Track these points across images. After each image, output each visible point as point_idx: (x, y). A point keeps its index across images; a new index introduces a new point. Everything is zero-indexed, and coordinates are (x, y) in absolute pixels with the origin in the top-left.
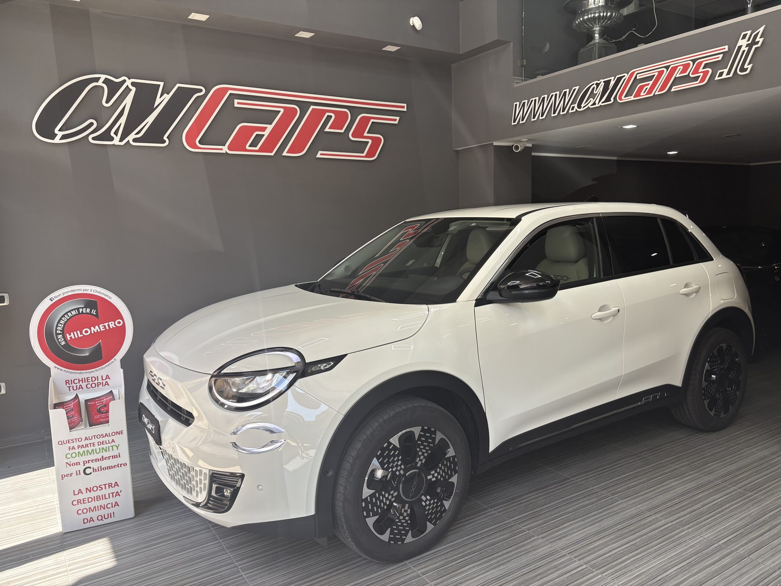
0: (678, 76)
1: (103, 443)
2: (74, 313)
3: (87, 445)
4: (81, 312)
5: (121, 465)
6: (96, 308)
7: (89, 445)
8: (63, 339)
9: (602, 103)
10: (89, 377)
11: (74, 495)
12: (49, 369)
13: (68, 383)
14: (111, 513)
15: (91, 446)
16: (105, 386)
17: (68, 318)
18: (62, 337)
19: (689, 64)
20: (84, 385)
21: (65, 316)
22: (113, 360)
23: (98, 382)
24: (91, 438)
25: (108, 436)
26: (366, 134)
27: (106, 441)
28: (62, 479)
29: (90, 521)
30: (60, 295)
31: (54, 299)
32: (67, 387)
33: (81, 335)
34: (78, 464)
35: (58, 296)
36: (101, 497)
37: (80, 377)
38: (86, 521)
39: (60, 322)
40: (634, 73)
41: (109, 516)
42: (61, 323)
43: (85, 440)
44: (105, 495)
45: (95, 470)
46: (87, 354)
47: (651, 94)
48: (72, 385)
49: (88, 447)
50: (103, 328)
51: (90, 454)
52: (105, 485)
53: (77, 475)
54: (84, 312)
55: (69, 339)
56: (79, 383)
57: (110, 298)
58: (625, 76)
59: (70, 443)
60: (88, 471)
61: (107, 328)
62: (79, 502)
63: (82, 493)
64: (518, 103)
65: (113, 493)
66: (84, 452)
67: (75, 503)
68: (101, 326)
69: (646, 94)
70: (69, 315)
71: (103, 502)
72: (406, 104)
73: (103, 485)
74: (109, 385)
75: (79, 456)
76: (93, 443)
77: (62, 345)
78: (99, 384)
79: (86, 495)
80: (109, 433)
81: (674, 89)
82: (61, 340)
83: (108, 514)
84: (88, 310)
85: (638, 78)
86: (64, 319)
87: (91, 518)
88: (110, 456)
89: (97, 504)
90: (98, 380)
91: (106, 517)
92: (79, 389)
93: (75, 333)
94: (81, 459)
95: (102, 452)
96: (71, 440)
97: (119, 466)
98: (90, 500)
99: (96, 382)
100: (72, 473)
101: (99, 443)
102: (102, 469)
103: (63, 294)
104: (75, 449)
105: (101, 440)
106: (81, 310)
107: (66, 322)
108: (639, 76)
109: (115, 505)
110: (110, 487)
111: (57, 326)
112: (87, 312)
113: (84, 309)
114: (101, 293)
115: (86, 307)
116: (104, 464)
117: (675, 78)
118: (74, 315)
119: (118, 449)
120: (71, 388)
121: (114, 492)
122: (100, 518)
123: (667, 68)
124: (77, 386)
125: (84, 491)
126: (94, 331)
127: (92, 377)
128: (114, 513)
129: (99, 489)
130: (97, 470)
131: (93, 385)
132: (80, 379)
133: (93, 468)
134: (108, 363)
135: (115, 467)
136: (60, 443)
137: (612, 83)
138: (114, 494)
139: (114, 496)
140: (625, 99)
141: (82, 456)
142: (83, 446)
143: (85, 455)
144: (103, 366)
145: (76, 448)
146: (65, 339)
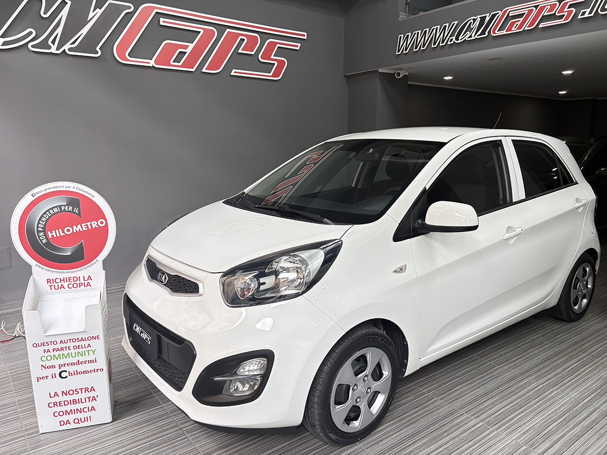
1: (78, 347)
2: (56, 210)
3: (62, 349)
4: (63, 210)
5: (97, 370)
6: (78, 206)
7: (64, 349)
8: (44, 237)
10: (71, 277)
11: (51, 397)
12: (30, 267)
13: (50, 282)
14: (87, 417)
15: (66, 350)
16: (87, 286)
17: (50, 215)
18: (44, 235)
21: (47, 213)
22: (95, 261)
24: (66, 342)
25: (84, 341)
27: (82, 345)
28: (38, 381)
29: (67, 423)
30: (42, 191)
31: (35, 195)
32: (49, 286)
33: (63, 233)
34: (53, 367)
35: (40, 192)
36: (77, 401)
37: (62, 276)
38: (62, 423)
39: (42, 219)
41: (86, 419)
42: (42, 221)
43: (60, 344)
44: (81, 399)
45: (71, 374)
46: (70, 254)
48: (52, 284)
50: (85, 228)
51: (66, 358)
52: (81, 389)
53: (53, 378)
54: (66, 210)
55: (51, 237)
56: (61, 282)
57: (93, 197)
59: (45, 346)
60: (63, 375)
61: (90, 228)
62: (55, 404)
63: (58, 396)
65: (89, 398)
66: (59, 355)
67: (51, 405)
68: (83, 225)
70: (51, 212)
71: (79, 406)
73: (79, 389)
74: (90, 286)
75: (54, 359)
76: (69, 347)
77: (43, 242)
78: (81, 284)
79: (62, 398)
80: (85, 338)
82: (42, 238)
83: (84, 418)
84: (71, 208)
86: (46, 216)
88: (87, 361)
89: (73, 407)
90: (80, 281)
91: (83, 420)
92: (60, 289)
93: (57, 231)
94: (56, 363)
95: (78, 356)
96: (45, 343)
98: (66, 403)
100: (48, 376)
101: (75, 347)
102: (77, 373)
103: (45, 190)
105: (77, 344)
106: (63, 208)
107: (48, 219)
109: (91, 410)
110: (87, 391)
112: (69, 210)
113: (66, 207)
114: (83, 191)
115: (69, 205)
116: (81, 368)
118: (57, 213)
119: (94, 354)
121: (91, 397)
122: (76, 421)
124: (58, 285)
125: (60, 394)
126: (76, 230)
127: (74, 277)
128: (90, 417)
129: (75, 392)
130: (73, 374)
133: (69, 372)
134: (90, 264)
135: (91, 372)
136: (35, 345)
138: (91, 399)
141: (57, 359)
142: (58, 350)
143: (60, 359)
144: (85, 267)
145: (51, 351)
146: (47, 237)
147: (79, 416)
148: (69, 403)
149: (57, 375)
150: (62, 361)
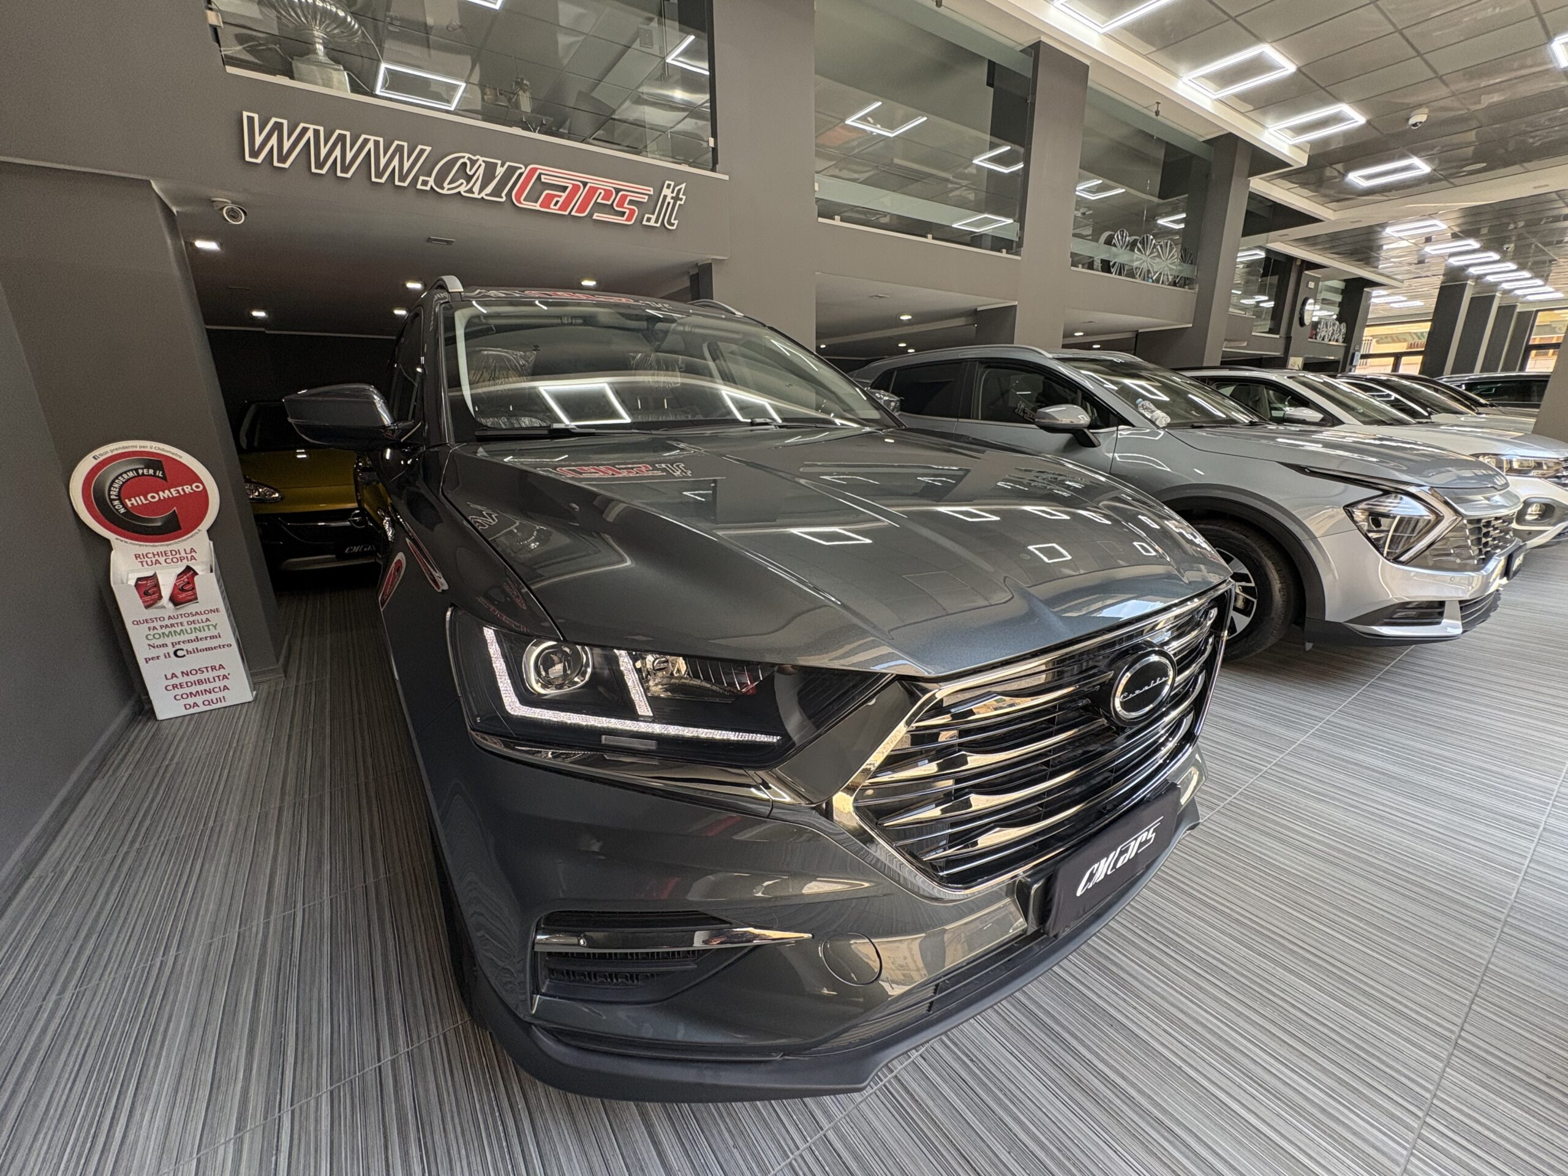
1: (194, 622)
2: (131, 474)
3: (172, 625)
4: (141, 474)
5: (223, 645)
6: (162, 469)
8: (121, 506)
10: (168, 551)
11: (168, 679)
13: (139, 557)
14: (220, 698)
15: (178, 626)
17: (124, 481)
18: (119, 503)
20: (162, 560)
21: (120, 478)
22: (195, 531)
24: (176, 617)
25: (200, 615)
27: (198, 620)
29: (194, 706)
31: (99, 457)
33: (146, 500)
34: (164, 645)
35: (105, 453)
36: (204, 681)
37: (155, 550)
38: (189, 706)
42: (114, 487)
43: (169, 620)
44: (208, 678)
45: (189, 652)
46: (159, 524)
48: (144, 560)
49: (175, 627)
50: (176, 494)
51: (180, 635)
52: (206, 668)
53: (167, 657)
54: (145, 473)
55: (130, 505)
56: (155, 557)
57: (181, 458)
59: (149, 623)
60: (180, 653)
61: (182, 493)
62: (174, 686)
63: (177, 678)
65: (218, 676)
66: (170, 632)
67: (170, 688)
68: (172, 490)
70: (125, 477)
71: (207, 686)
75: (163, 638)
76: (181, 623)
77: (121, 512)
79: (182, 679)
80: (201, 612)
82: (118, 507)
83: (217, 699)
86: (118, 481)
87: (195, 703)
88: (208, 637)
89: (200, 688)
91: (215, 701)
93: (137, 498)
94: (167, 641)
95: (196, 632)
96: (149, 620)
98: (189, 684)
99: (178, 556)
100: (162, 656)
101: (190, 623)
102: (198, 650)
103: (111, 450)
104: (157, 630)
105: (191, 619)
107: (122, 485)
109: (224, 689)
110: (214, 670)
112: (150, 474)
113: (145, 470)
114: (166, 451)
115: (148, 467)
116: (201, 645)
118: (133, 477)
119: (216, 629)
120: (144, 563)
121: (221, 675)
122: (207, 703)
124: (151, 561)
125: (179, 674)
126: (164, 497)
127: (171, 551)
128: (223, 697)
129: (199, 672)
130: (192, 652)
132: (155, 553)
133: (187, 650)
134: (190, 535)
135: (217, 648)
136: (136, 623)
138: (221, 678)
141: (168, 637)
142: (167, 626)
143: (172, 636)
144: (183, 538)
145: (159, 628)
146: (124, 506)
147: (208, 697)
148: (193, 683)
149: (172, 655)
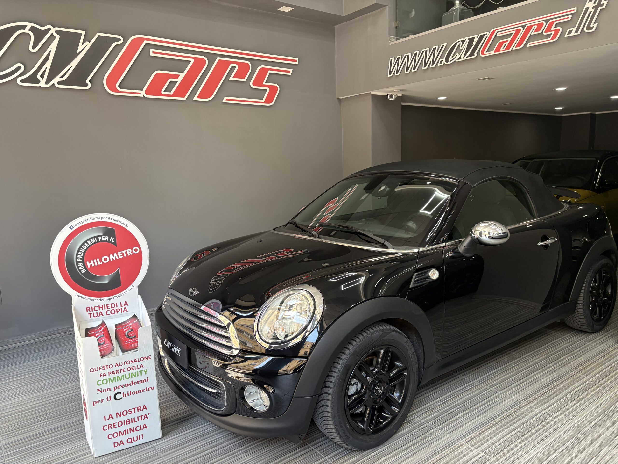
0: (533, 33)
1: (132, 368)
2: (93, 241)
3: (117, 372)
4: (100, 240)
6: (114, 236)
7: (119, 371)
8: (83, 267)
9: (467, 57)
10: (109, 304)
11: (105, 420)
12: (70, 297)
13: (89, 310)
14: (139, 436)
15: (121, 372)
16: (124, 312)
17: (88, 246)
18: (82, 265)
19: (543, 24)
20: (104, 312)
21: (85, 244)
22: (131, 287)
23: (117, 308)
24: (121, 364)
25: (137, 362)
26: (264, 83)
27: (135, 366)
28: (94, 405)
29: (120, 444)
30: (79, 223)
31: (73, 227)
32: (88, 314)
33: (100, 262)
34: (109, 390)
35: (77, 224)
36: (131, 421)
37: (100, 304)
38: (116, 444)
39: (80, 250)
40: (495, 31)
41: (139, 438)
42: (81, 252)
43: (115, 367)
44: (134, 418)
45: (125, 395)
46: (107, 282)
47: (509, 49)
48: (92, 312)
49: (118, 373)
50: (121, 256)
51: (121, 380)
52: (134, 409)
53: (108, 400)
54: (103, 240)
55: (89, 267)
56: (99, 310)
57: (127, 226)
58: (486, 34)
59: (101, 370)
60: (118, 396)
61: (125, 256)
62: (110, 426)
63: (113, 418)
64: (393, 58)
65: (141, 416)
66: (115, 378)
67: (106, 428)
68: (119, 253)
69: (505, 50)
70: (89, 243)
71: (132, 426)
72: (298, 58)
73: (133, 409)
74: (127, 311)
75: (110, 383)
76: (123, 369)
77: (82, 272)
78: (118, 310)
79: (116, 420)
80: (138, 359)
81: (530, 44)
82: (81, 268)
83: (137, 437)
84: (107, 238)
85: (498, 35)
86: (84, 247)
87: (121, 441)
88: (139, 381)
89: (126, 427)
90: (117, 307)
91: (135, 439)
92: (99, 316)
93: (95, 260)
94: (111, 385)
95: (132, 377)
96: (102, 367)
97: (148, 389)
98: (120, 424)
99: (115, 308)
100: (103, 400)
101: (129, 369)
102: (131, 393)
103: (83, 222)
104: (106, 376)
105: (131, 365)
106: (100, 238)
107: (86, 250)
108: (499, 34)
109: (143, 428)
110: (139, 410)
111: (77, 254)
112: (106, 240)
113: (103, 237)
114: (118, 221)
115: (105, 235)
116: (133, 388)
117: (530, 35)
118: (94, 243)
119: (146, 374)
120: (92, 315)
121: (143, 415)
122: (129, 440)
123: (523, 27)
124: (97, 313)
125: (114, 415)
126: (113, 259)
127: (111, 304)
128: (142, 435)
129: (129, 413)
130: (127, 395)
131: (113, 312)
132: (101, 306)
133: (123, 393)
134: (126, 290)
135: (144, 391)
136: (92, 370)
137: (476, 40)
138: (143, 417)
139: (143, 418)
140: (487, 54)
141: (112, 382)
142: (113, 373)
143: (115, 381)
144: (121, 293)
145: (107, 374)
146: (86, 267)
147: (132, 435)
148: (123, 423)
149: (112, 398)
150: (117, 384)
